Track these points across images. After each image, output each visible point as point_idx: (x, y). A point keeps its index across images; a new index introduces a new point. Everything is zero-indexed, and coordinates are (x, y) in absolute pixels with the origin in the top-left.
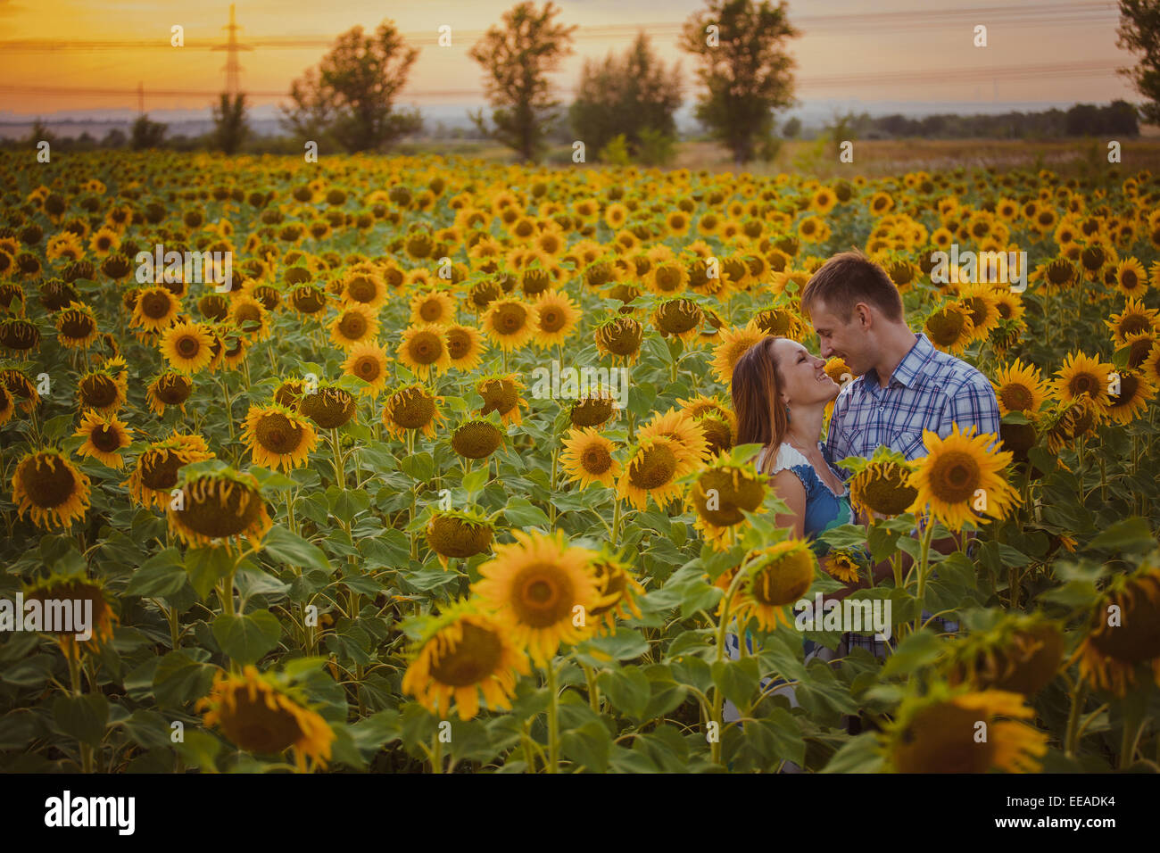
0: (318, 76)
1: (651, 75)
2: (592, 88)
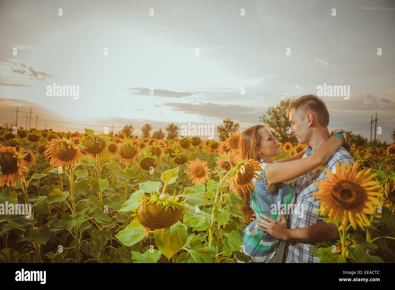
0: (122, 131)
1: (162, 133)
2: (155, 135)
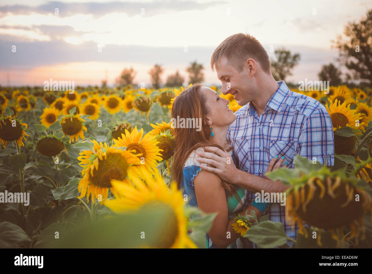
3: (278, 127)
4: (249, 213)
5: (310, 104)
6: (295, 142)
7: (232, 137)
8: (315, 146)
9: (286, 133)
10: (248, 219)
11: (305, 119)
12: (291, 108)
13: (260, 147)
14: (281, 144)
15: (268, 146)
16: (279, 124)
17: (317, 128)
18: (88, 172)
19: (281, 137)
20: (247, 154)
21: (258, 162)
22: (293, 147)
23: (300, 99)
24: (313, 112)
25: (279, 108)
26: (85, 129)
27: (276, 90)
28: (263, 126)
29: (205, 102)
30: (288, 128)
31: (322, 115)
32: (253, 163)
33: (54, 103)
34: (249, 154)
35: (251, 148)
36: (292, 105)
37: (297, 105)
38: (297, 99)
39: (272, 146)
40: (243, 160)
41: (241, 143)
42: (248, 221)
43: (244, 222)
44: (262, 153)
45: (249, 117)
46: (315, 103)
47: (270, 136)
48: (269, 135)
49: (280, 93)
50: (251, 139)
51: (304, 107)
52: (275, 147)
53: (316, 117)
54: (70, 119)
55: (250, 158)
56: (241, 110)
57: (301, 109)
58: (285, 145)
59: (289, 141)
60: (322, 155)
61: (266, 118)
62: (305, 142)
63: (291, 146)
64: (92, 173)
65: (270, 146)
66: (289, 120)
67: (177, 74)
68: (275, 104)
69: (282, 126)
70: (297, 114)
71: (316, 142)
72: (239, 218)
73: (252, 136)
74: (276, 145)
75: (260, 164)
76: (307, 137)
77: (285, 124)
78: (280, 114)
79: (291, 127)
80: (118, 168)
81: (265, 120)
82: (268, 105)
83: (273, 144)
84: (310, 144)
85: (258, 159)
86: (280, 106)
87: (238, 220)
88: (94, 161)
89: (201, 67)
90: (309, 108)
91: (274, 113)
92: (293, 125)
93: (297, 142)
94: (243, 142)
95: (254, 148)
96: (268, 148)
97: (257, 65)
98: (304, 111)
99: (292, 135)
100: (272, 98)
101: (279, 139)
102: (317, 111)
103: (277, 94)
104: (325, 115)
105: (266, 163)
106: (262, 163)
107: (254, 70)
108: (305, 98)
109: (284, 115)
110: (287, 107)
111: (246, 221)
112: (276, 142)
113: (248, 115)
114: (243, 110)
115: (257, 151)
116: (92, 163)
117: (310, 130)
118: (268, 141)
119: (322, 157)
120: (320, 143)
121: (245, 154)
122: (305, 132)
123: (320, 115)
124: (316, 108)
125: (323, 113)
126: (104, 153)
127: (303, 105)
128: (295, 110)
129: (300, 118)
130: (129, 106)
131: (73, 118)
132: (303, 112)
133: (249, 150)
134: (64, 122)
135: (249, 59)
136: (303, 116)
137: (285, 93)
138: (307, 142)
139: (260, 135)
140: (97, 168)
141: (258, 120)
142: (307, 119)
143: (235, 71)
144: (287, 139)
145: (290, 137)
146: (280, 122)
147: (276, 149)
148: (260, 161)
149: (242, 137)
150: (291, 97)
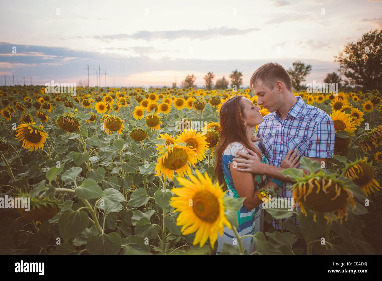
0: (185, 81)
1: (225, 81)
3: (295, 129)
4: (269, 188)
5: (320, 114)
6: (307, 140)
7: (261, 133)
8: (323, 143)
9: (301, 133)
10: (269, 192)
11: (317, 124)
12: (305, 116)
13: (281, 141)
14: (298, 141)
15: (287, 141)
16: (296, 126)
17: (324, 131)
18: (161, 160)
19: (297, 136)
20: (271, 146)
21: (279, 152)
22: (306, 143)
23: (312, 110)
24: (322, 120)
25: (297, 116)
26: (161, 122)
27: (295, 103)
28: (284, 127)
29: (244, 109)
30: (303, 130)
31: (328, 123)
32: (275, 152)
33: (142, 102)
34: (273, 146)
35: (274, 142)
36: (307, 114)
37: (311, 114)
38: (310, 110)
39: (290, 142)
40: (268, 149)
41: (267, 138)
42: (268, 193)
43: (266, 193)
44: (282, 146)
45: (275, 121)
46: (324, 114)
47: (289, 135)
48: (289, 133)
49: (298, 105)
50: (275, 136)
51: (316, 116)
52: (293, 142)
53: (324, 124)
54: (152, 116)
55: (272, 149)
56: (269, 116)
57: (313, 118)
58: (300, 141)
59: (304, 139)
60: (327, 150)
61: (287, 122)
62: (316, 141)
63: (305, 142)
64: (164, 161)
65: (289, 141)
66: (304, 124)
67: (224, 79)
68: (294, 113)
69: (298, 128)
70: (311, 121)
71: (323, 141)
72: (263, 191)
73: (276, 133)
74: (293, 141)
75: (280, 154)
76: (317, 137)
77: (300, 127)
78: (297, 120)
79: (305, 129)
80: (181, 158)
81: (286, 123)
82: (290, 113)
83: (291, 141)
84: (319, 142)
85: (279, 150)
86: (298, 114)
87: (261, 192)
88: (165, 153)
89: (240, 74)
90: (319, 117)
91: (293, 119)
92: (307, 128)
93: (310, 140)
94: (269, 137)
95: (277, 142)
96: (287, 143)
97: (283, 85)
98: (315, 118)
99: (306, 135)
100: (292, 109)
101: (296, 137)
102: (325, 120)
103: (296, 105)
104: (331, 123)
105: (285, 153)
106: (282, 153)
107: (282, 89)
108: (316, 110)
109: (300, 120)
110: (303, 115)
111: (267, 193)
112: (293, 139)
113: (275, 119)
114: (270, 116)
115: (279, 145)
116: (164, 154)
117: (319, 132)
118: (288, 138)
119: (326, 152)
120: (326, 142)
121: (269, 145)
122: (316, 133)
123: (327, 122)
124: (324, 117)
125: (329, 121)
126: (171, 148)
127: (315, 114)
128: (309, 118)
129: (312, 124)
130: (190, 104)
131: (153, 116)
132: (315, 120)
133: (273, 143)
134: (148, 118)
135: (279, 82)
136: (314, 123)
137: (302, 105)
138: (317, 140)
139: (282, 133)
140: (167, 158)
141: (281, 123)
142: (318, 125)
143: (267, 89)
144: (302, 138)
145: (304, 136)
146: (297, 125)
147: (294, 144)
148: (280, 151)
149: (269, 134)
150: (306, 108)
